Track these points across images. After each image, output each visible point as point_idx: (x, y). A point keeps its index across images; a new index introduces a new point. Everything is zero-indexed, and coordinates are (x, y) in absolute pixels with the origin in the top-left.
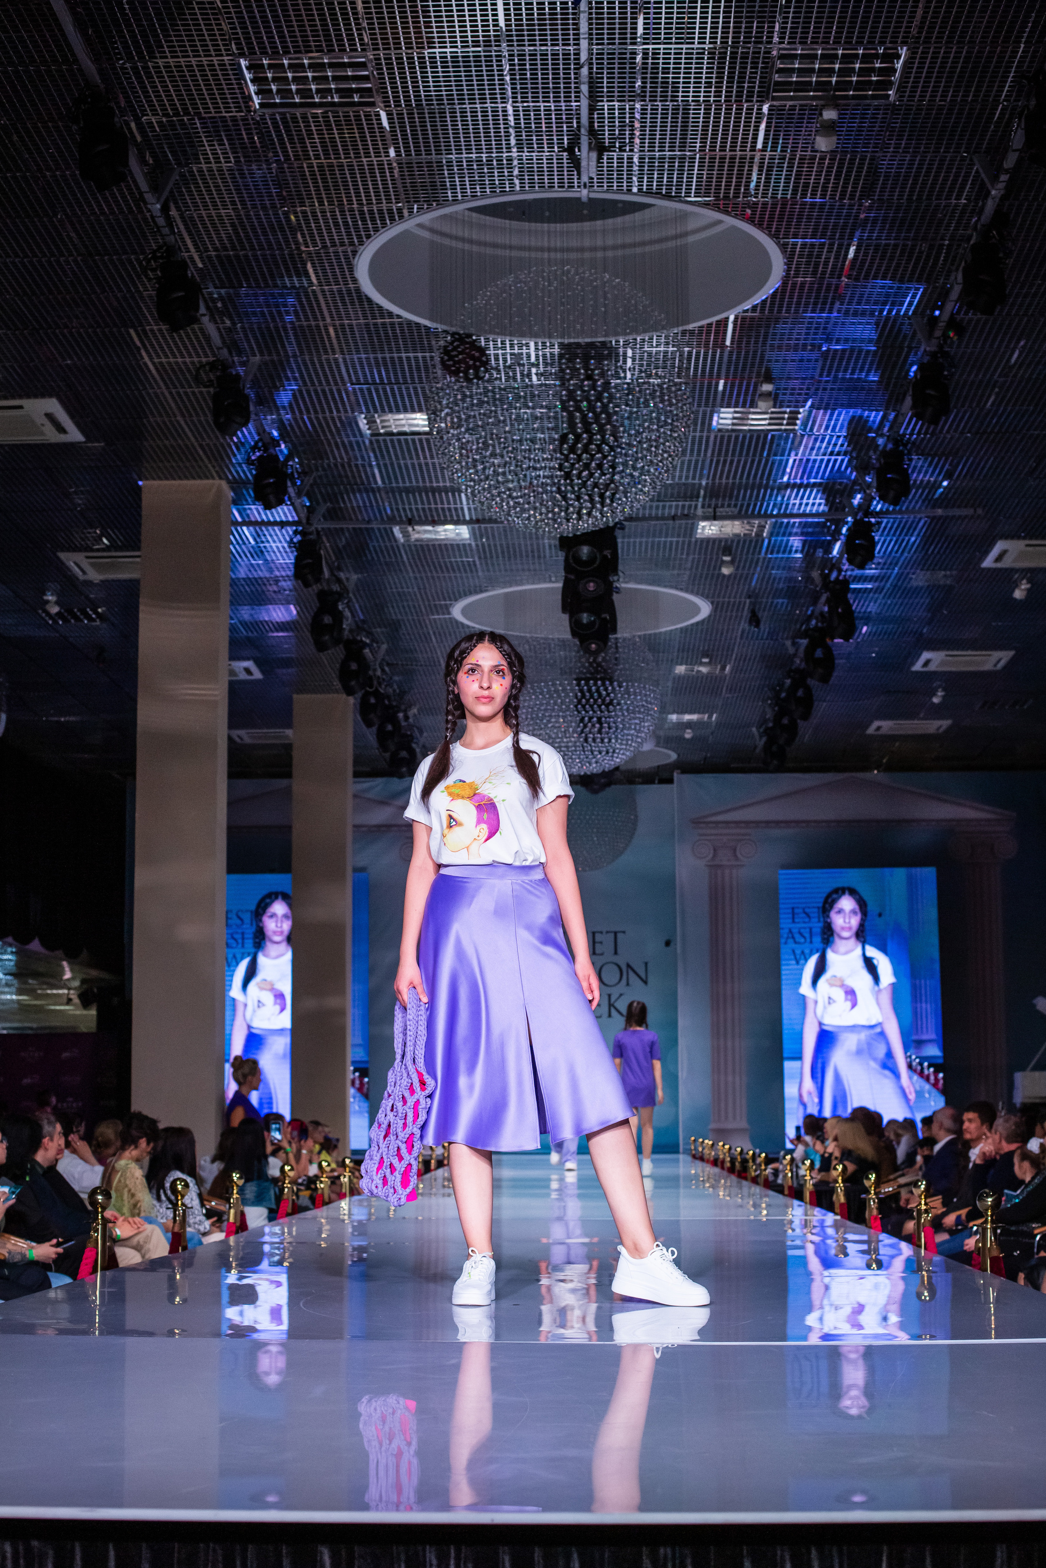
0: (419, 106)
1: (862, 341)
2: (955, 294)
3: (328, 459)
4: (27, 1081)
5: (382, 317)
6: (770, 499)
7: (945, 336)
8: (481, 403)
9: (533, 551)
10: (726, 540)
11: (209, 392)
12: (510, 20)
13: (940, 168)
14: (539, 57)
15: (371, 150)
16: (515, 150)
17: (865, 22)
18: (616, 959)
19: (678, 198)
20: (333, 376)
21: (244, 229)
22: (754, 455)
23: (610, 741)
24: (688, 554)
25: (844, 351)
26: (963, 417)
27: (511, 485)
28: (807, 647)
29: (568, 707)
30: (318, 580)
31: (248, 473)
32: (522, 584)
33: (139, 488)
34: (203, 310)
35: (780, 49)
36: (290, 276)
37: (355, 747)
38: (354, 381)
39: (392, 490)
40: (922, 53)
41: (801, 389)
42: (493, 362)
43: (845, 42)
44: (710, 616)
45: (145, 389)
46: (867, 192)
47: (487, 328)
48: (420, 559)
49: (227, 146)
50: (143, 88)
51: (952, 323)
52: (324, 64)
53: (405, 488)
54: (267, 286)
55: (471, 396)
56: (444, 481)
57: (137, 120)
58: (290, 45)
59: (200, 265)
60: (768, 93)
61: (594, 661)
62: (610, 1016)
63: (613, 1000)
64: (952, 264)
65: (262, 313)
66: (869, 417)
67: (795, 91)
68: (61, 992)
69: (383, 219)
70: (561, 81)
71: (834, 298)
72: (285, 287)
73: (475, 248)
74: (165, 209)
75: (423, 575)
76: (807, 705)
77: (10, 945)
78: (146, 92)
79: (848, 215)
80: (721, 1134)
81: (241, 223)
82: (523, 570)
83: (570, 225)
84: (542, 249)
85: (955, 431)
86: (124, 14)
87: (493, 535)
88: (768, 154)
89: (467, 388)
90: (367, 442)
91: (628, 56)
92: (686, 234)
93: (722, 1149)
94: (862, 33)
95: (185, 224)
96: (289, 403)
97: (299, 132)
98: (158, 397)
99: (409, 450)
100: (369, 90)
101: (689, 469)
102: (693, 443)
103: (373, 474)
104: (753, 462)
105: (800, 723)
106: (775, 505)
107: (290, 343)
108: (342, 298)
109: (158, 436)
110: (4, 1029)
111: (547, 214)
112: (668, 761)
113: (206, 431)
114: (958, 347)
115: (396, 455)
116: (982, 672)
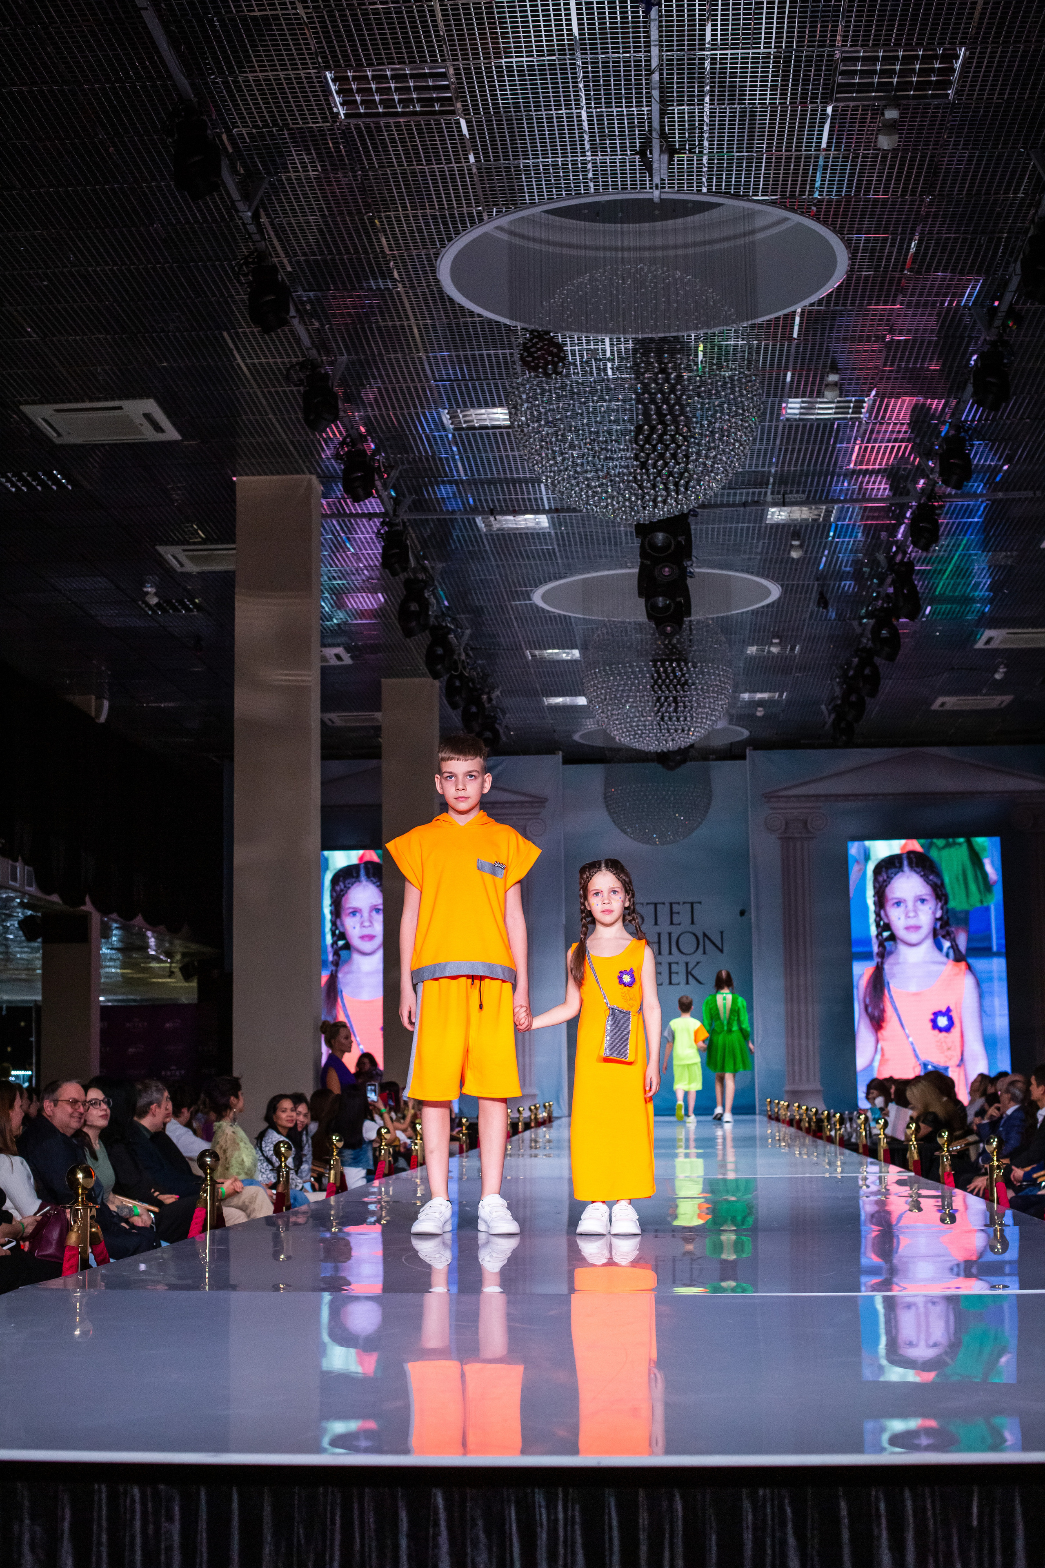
0: (497, 113)
1: (925, 331)
2: (1013, 285)
3: (413, 452)
4: (131, 1050)
5: (464, 316)
6: (836, 485)
7: (1005, 326)
8: (559, 397)
9: (609, 539)
10: (795, 526)
11: (299, 391)
12: (583, 29)
13: (998, 164)
14: (611, 64)
15: (452, 157)
16: (589, 154)
17: (924, 25)
18: (692, 929)
19: (745, 197)
20: (418, 373)
21: (330, 233)
22: (821, 442)
23: (685, 719)
24: (758, 539)
25: (907, 340)
26: (1022, 403)
27: (589, 475)
28: (873, 627)
29: (645, 687)
30: (405, 569)
31: (338, 467)
32: (599, 570)
33: (233, 483)
34: (293, 312)
35: (843, 52)
36: (375, 278)
37: (442, 729)
38: (438, 378)
39: (475, 481)
40: (980, 52)
41: (866, 379)
42: (570, 358)
43: (906, 45)
44: (780, 598)
45: (238, 389)
46: (929, 188)
47: (564, 325)
48: (501, 547)
49: (314, 155)
50: (234, 101)
51: (1011, 313)
52: (405, 76)
53: (487, 479)
54: (354, 289)
55: (550, 391)
56: (524, 473)
57: (229, 131)
58: (373, 56)
59: (289, 269)
60: (832, 95)
61: (670, 642)
62: (687, 983)
63: (690, 967)
64: (1011, 256)
65: (349, 314)
66: (931, 404)
67: (857, 92)
68: (163, 965)
69: (463, 223)
70: (633, 87)
71: (897, 290)
72: (371, 289)
73: (551, 249)
74: (256, 216)
75: (505, 562)
76: (874, 682)
77: (116, 922)
78: (236, 105)
79: (910, 210)
80: (795, 1095)
81: (329, 228)
82: (601, 557)
83: (643, 225)
84: (616, 249)
85: (1015, 417)
86: (215, 31)
87: (572, 524)
88: (832, 153)
89: (547, 383)
90: (450, 436)
91: (697, 62)
92: (753, 232)
93: (798, 1110)
94: (921, 34)
95: (276, 232)
96: (376, 399)
97: (383, 141)
98: (250, 396)
99: (490, 444)
100: (450, 98)
101: (758, 459)
102: (762, 433)
103: (456, 466)
104: (820, 449)
105: (868, 700)
106: (841, 490)
107: (376, 343)
108: (425, 299)
109: (251, 433)
110: (109, 1001)
111: (620, 214)
112: (739, 739)
113: (296, 428)
114: (1017, 336)
115: (478, 448)
116: (1042, 649)
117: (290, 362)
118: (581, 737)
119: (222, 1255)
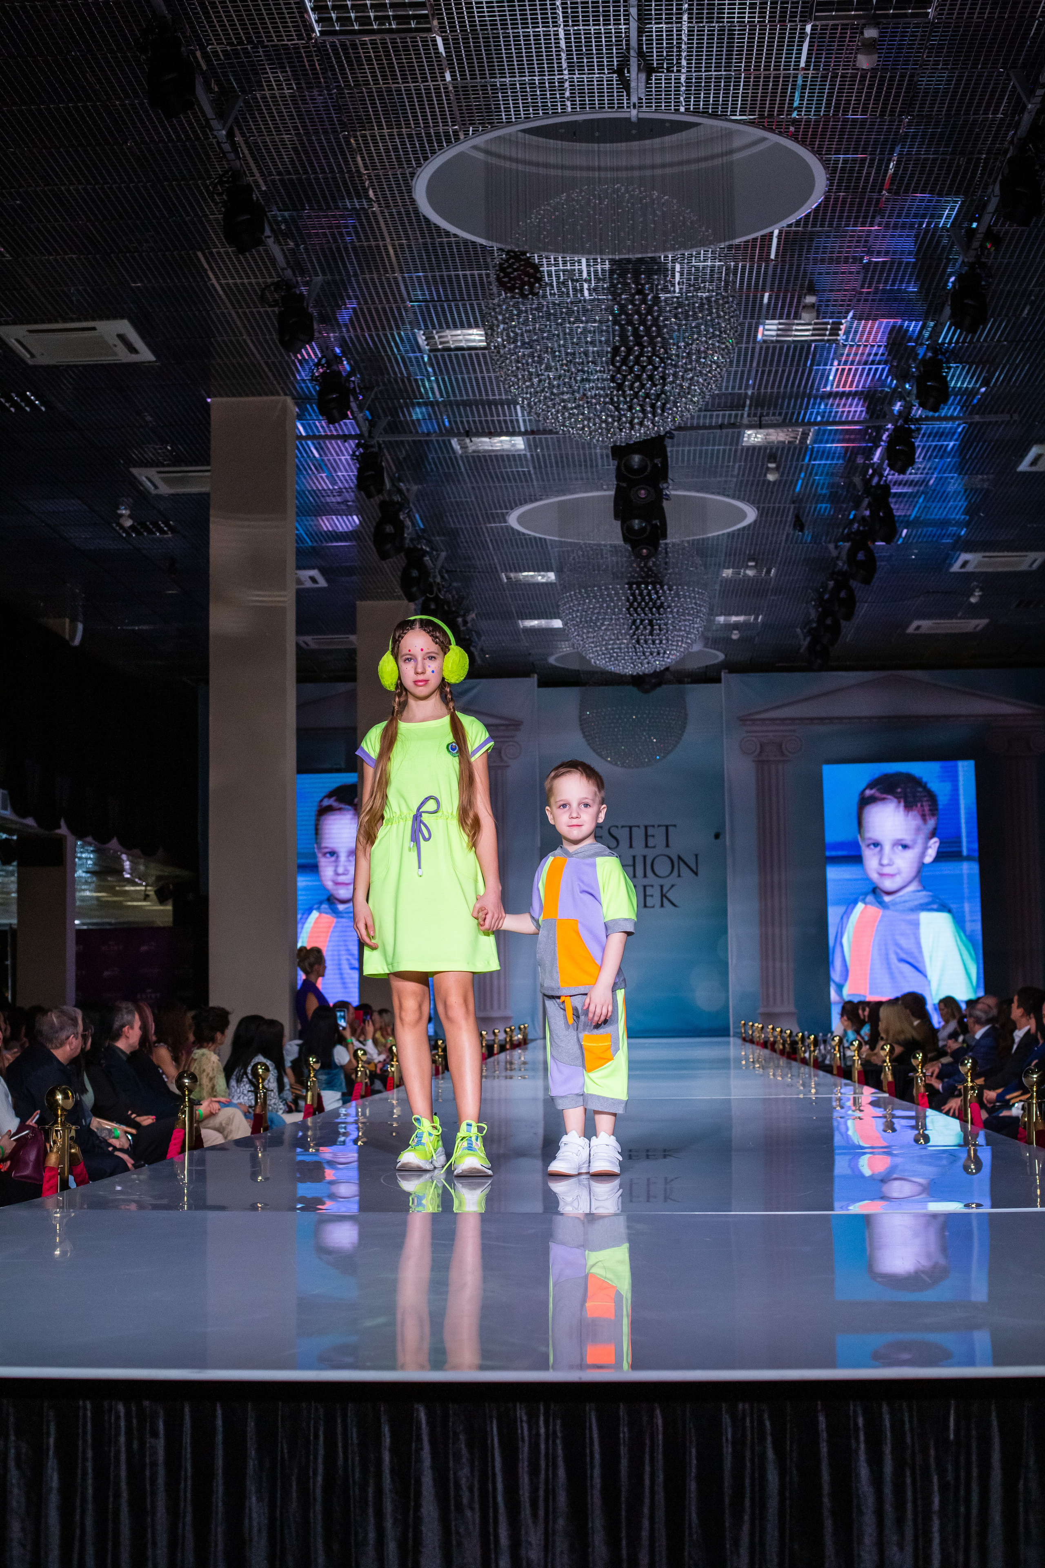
0: (474, 31)
1: (902, 253)
2: (991, 208)
3: (389, 374)
4: (106, 973)
5: (440, 236)
6: (813, 408)
8: (536, 318)
9: (585, 461)
10: (771, 449)
11: (273, 311)
13: (977, 84)
15: (428, 75)
16: (566, 72)
18: (667, 851)
19: (723, 117)
20: (393, 294)
21: (306, 152)
22: (798, 365)
23: (661, 642)
24: (734, 462)
25: (884, 263)
26: (1000, 325)
27: (566, 397)
28: (849, 550)
29: (620, 610)
30: (380, 491)
31: (313, 389)
32: (575, 493)
33: (208, 404)
34: (268, 232)
36: (350, 198)
38: (413, 298)
39: (450, 403)
41: (843, 301)
42: (547, 278)
44: (755, 522)
45: (213, 309)
46: (907, 108)
47: (540, 245)
48: (477, 469)
49: (290, 73)
50: (208, 17)
51: (989, 234)
53: (463, 401)
54: (329, 208)
55: (526, 312)
56: (500, 394)
57: (203, 49)
59: (264, 188)
60: (811, 13)
61: (645, 565)
62: (662, 906)
63: (665, 890)
64: (989, 177)
65: (325, 234)
66: (909, 326)
67: (837, 10)
68: (138, 888)
69: (439, 142)
70: (611, 5)
71: (875, 212)
72: (346, 209)
73: (528, 169)
74: (230, 135)
75: (480, 485)
76: (850, 604)
77: (90, 844)
78: (210, 22)
79: (889, 131)
80: (769, 1017)
81: (304, 147)
82: (576, 479)
83: (620, 144)
84: (593, 169)
85: (992, 340)
87: (548, 446)
88: (811, 72)
89: (523, 303)
90: (426, 359)
92: (731, 152)
93: (772, 1032)
95: (250, 150)
96: (351, 320)
97: (358, 58)
98: (225, 317)
99: (466, 365)
100: (426, 16)
101: (734, 381)
102: (739, 356)
103: (432, 389)
104: (797, 372)
105: (843, 623)
106: (818, 413)
107: (352, 263)
108: (401, 219)
109: (225, 353)
110: (83, 924)
111: (597, 134)
112: (716, 662)
113: (271, 349)
114: (995, 258)
115: (454, 370)
116: (1020, 572)
117: (265, 283)
118: (557, 660)
119: (199, 1175)
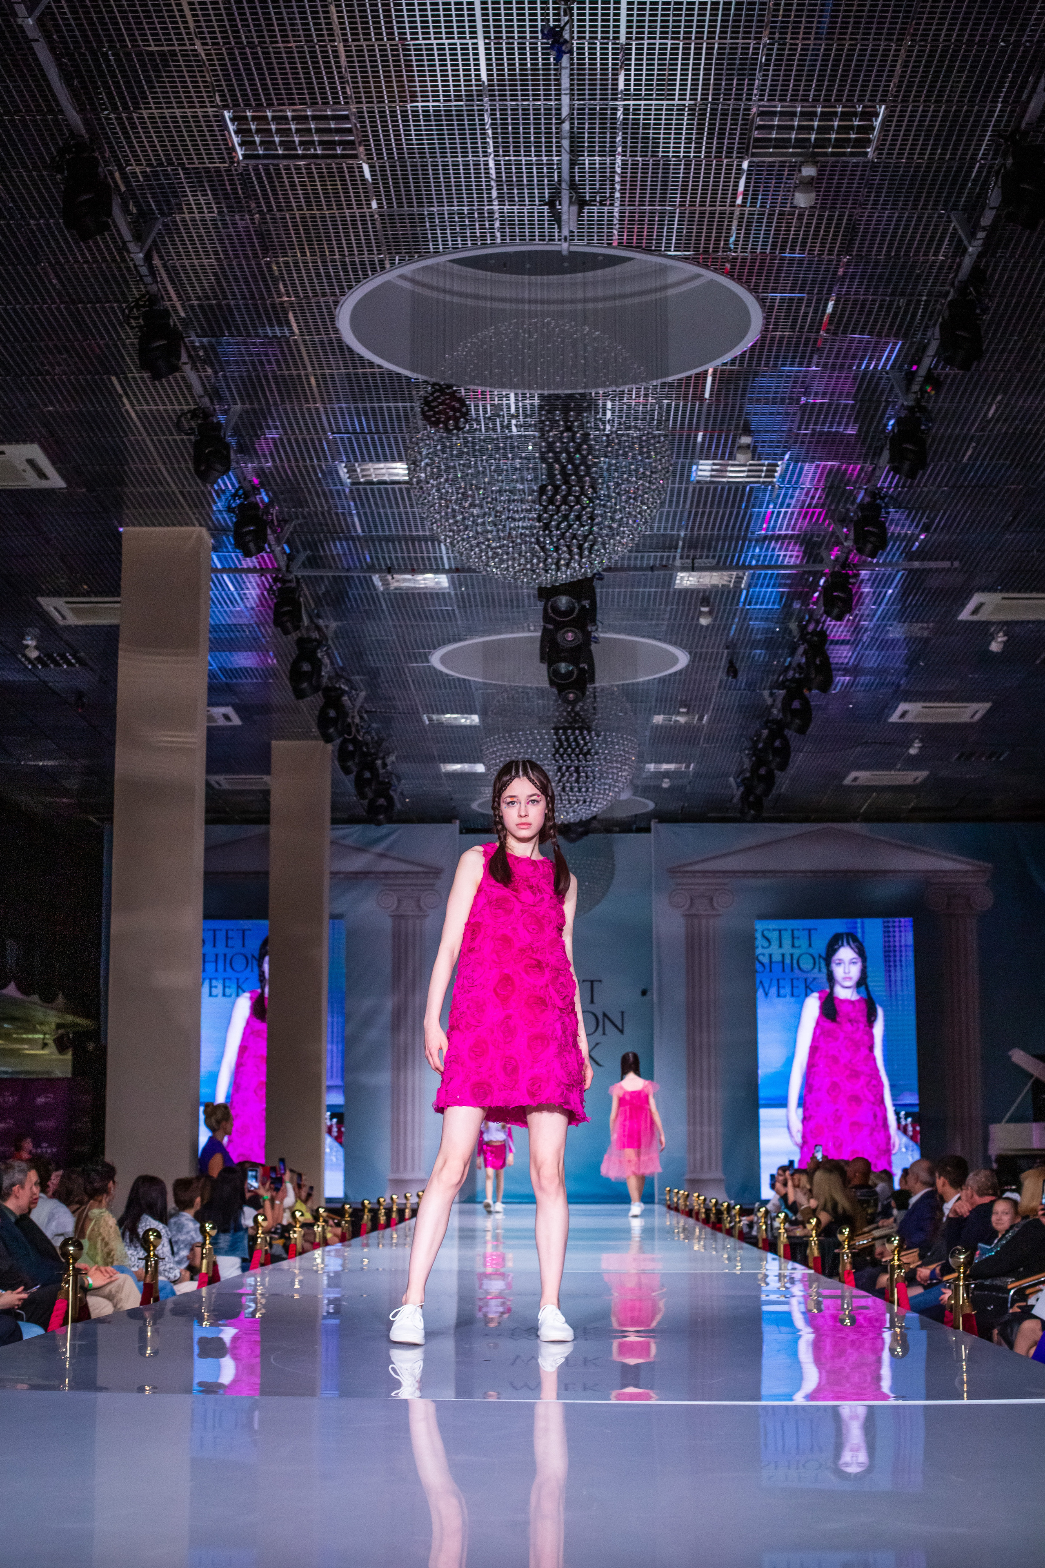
0: (401, 158)
1: (840, 394)
2: (932, 350)
3: (308, 507)
5: (364, 367)
6: (748, 551)
8: (461, 454)
9: (511, 601)
10: (705, 591)
11: (190, 440)
12: (492, 75)
13: (917, 225)
14: (520, 112)
15: (354, 202)
16: (496, 203)
17: (843, 81)
18: (591, 1008)
19: (657, 252)
20: (314, 425)
21: (226, 278)
22: (733, 506)
23: (587, 790)
24: (666, 604)
25: (822, 404)
26: (940, 470)
27: (490, 536)
28: (784, 698)
29: (546, 755)
30: (297, 628)
31: (229, 520)
32: (501, 633)
33: (120, 534)
34: (184, 358)
35: (760, 106)
36: (272, 326)
37: (334, 794)
38: (335, 430)
39: (372, 539)
40: (901, 111)
41: (779, 442)
42: (473, 412)
43: (825, 100)
44: (688, 666)
45: (127, 435)
46: (846, 249)
47: (467, 379)
48: (399, 607)
49: (210, 196)
50: (127, 138)
51: (930, 378)
52: (306, 117)
53: (385, 536)
54: (249, 335)
55: (451, 447)
56: (424, 530)
57: (121, 169)
58: (273, 96)
59: (183, 314)
60: (748, 149)
61: (573, 710)
64: (930, 320)
65: (244, 362)
66: (846, 470)
67: (775, 147)
68: (36, 1036)
69: (364, 270)
70: (543, 135)
71: (812, 352)
72: (267, 336)
73: (456, 299)
74: (148, 258)
75: (402, 623)
76: (784, 755)
78: (130, 142)
79: (827, 270)
80: (695, 1184)
81: (224, 272)
82: (502, 619)
83: (551, 277)
84: (523, 301)
85: (932, 485)
86: (109, 66)
87: (473, 585)
88: (747, 209)
89: (447, 438)
90: (347, 491)
91: (609, 112)
92: (665, 287)
93: (697, 1200)
94: (841, 91)
95: (168, 273)
96: (270, 451)
97: (282, 184)
98: (139, 443)
99: (389, 499)
100: (352, 143)
101: (667, 520)
102: (672, 495)
103: (353, 522)
104: (731, 513)
105: (777, 773)
106: (753, 556)
107: (271, 392)
108: (324, 348)
109: (138, 480)
111: (528, 266)
112: (644, 811)
113: (186, 478)
114: (935, 402)
115: (376, 504)
116: (959, 724)
118: (479, 806)
119: (83, 1350)
